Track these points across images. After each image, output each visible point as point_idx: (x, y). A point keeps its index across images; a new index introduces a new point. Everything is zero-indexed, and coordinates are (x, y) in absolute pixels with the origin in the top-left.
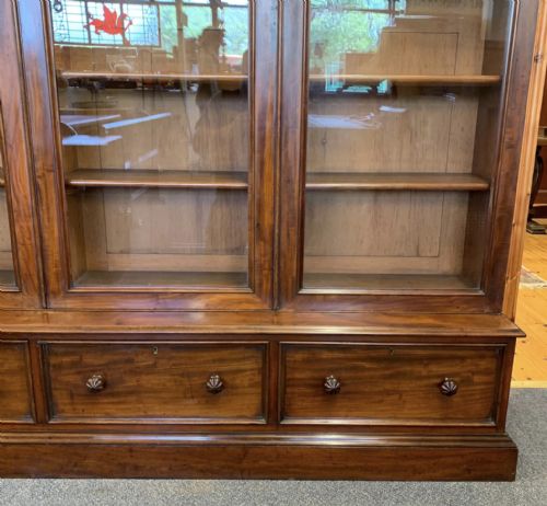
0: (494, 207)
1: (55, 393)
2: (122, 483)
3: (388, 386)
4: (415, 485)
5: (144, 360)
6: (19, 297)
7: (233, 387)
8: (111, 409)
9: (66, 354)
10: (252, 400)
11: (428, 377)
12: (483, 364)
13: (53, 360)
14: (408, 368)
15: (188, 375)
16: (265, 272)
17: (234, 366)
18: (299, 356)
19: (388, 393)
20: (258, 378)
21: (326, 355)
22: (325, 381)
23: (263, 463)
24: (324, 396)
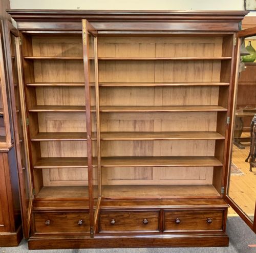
1: (102, 225)
2: (120, 249)
3: (193, 221)
4: (201, 248)
5: (126, 215)
7: (151, 222)
8: (116, 229)
9: (105, 214)
10: (156, 226)
11: (204, 218)
12: (219, 214)
13: (101, 216)
14: (198, 216)
15: (138, 219)
17: (151, 216)
18: (169, 213)
19: (193, 223)
20: (157, 220)
21: (176, 213)
22: (176, 220)
23: (159, 243)
24: (176, 224)
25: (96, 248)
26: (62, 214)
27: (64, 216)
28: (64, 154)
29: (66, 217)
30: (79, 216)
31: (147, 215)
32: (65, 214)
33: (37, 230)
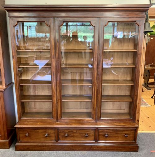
0: (134, 105)
1: (60, 137)
2: (71, 152)
3: (116, 135)
4: (121, 152)
5: (75, 131)
6: (53, 120)
7: (90, 136)
8: (69, 139)
9: (62, 130)
10: (93, 138)
11: (123, 134)
12: (132, 132)
13: (60, 131)
14: (119, 132)
15: (82, 134)
16: (95, 116)
17: (90, 132)
18: (101, 130)
19: (116, 136)
20: (94, 134)
21: (105, 130)
22: (105, 135)
23: (95, 148)
24: (105, 137)
25: (56, 151)
26: (36, 129)
27: (37, 131)
28: (38, 93)
29: (38, 131)
30: (46, 131)
31: (88, 131)
32: (38, 130)
33: (20, 139)
